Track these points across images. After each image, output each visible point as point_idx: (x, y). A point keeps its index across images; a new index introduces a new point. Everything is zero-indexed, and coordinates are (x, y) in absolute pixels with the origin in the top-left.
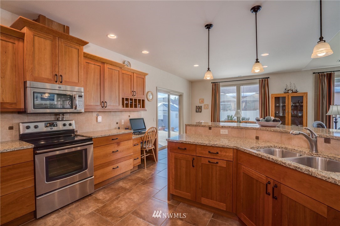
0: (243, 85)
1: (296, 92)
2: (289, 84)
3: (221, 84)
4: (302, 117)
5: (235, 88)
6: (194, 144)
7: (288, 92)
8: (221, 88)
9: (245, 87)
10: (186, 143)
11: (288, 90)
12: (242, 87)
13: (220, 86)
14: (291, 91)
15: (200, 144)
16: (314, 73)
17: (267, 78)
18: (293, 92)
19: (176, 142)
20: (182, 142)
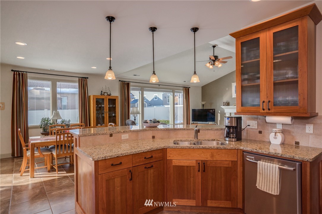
0: (60, 81)
1: (110, 95)
2: (104, 87)
3: (29, 75)
4: (115, 116)
5: (50, 83)
6: (131, 154)
7: (104, 95)
8: (29, 81)
9: (62, 83)
10: (123, 156)
11: (104, 93)
12: (58, 83)
13: (28, 77)
14: (107, 94)
15: (138, 152)
16: (120, 81)
17: (86, 78)
18: (107, 95)
19: (109, 158)
20: (117, 155)
